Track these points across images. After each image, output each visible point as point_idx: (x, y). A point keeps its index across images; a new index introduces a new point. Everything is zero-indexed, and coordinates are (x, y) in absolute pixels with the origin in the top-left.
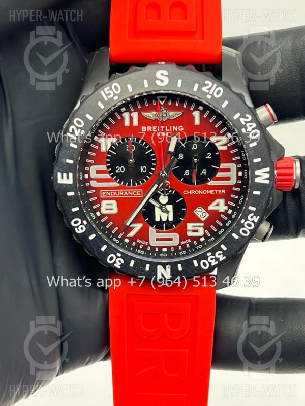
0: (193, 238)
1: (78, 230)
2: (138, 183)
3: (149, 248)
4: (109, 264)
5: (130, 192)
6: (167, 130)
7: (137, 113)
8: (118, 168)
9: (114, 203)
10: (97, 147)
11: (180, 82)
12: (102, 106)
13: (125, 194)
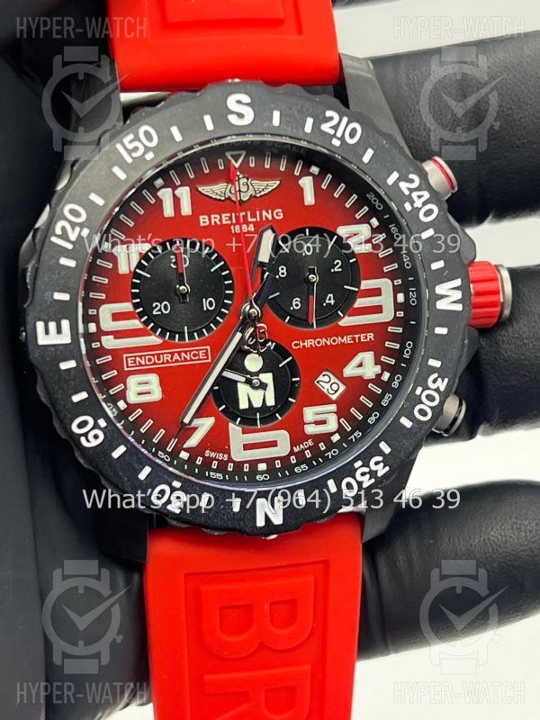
0: (318, 438)
1: (88, 441)
2: (201, 334)
3: (230, 467)
4: (157, 507)
5: (186, 352)
6: (250, 220)
7: (187, 188)
8: (157, 306)
9: (154, 379)
10: (110, 266)
11: (276, 115)
12: (122, 176)
13: (175, 358)
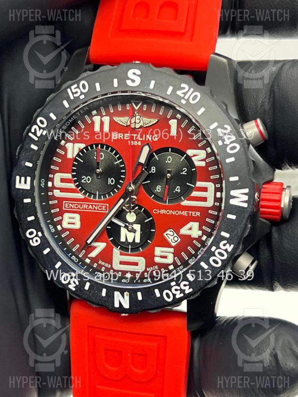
1: (33, 242)
3: (111, 272)
4: (63, 284)
5: (95, 205)
6: (139, 139)
7: (108, 118)
8: (84, 178)
9: (77, 216)
10: (63, 153)
11: (153, 83)
12: (67, 106)
13: (89, 208)
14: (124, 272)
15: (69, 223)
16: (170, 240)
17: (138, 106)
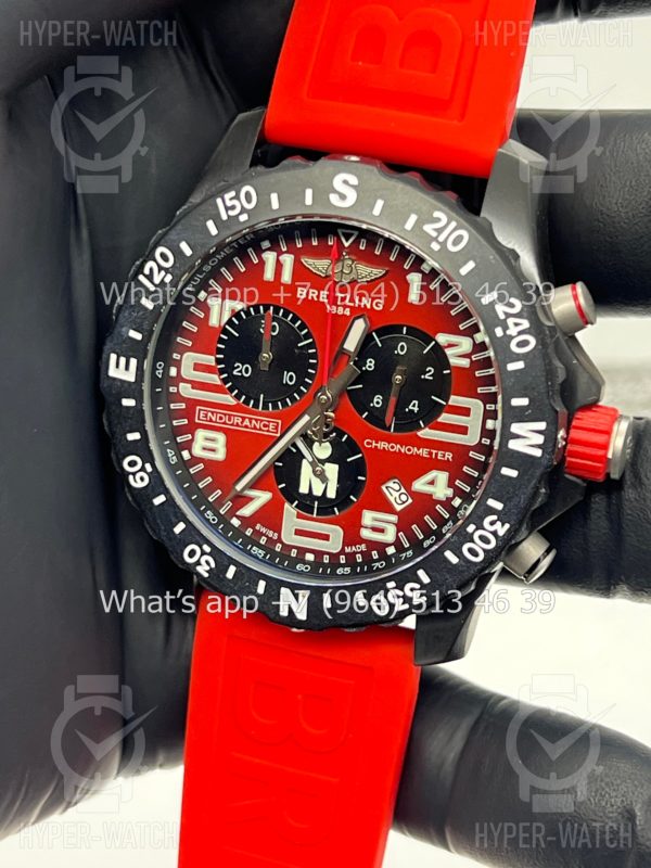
0: (372, 545)
1: (135, 480)
3: (278, 548)
5: (256, 420)
7: (292, 257)
8: (238, 367)
9: (221, 438)
10: (202, 315)
11: (380, 204)
12: (213, 230)
13: (245, 423)
14: (302, 551)
15: (204, 449)
16: (392, 499)
17: (351, 241)
